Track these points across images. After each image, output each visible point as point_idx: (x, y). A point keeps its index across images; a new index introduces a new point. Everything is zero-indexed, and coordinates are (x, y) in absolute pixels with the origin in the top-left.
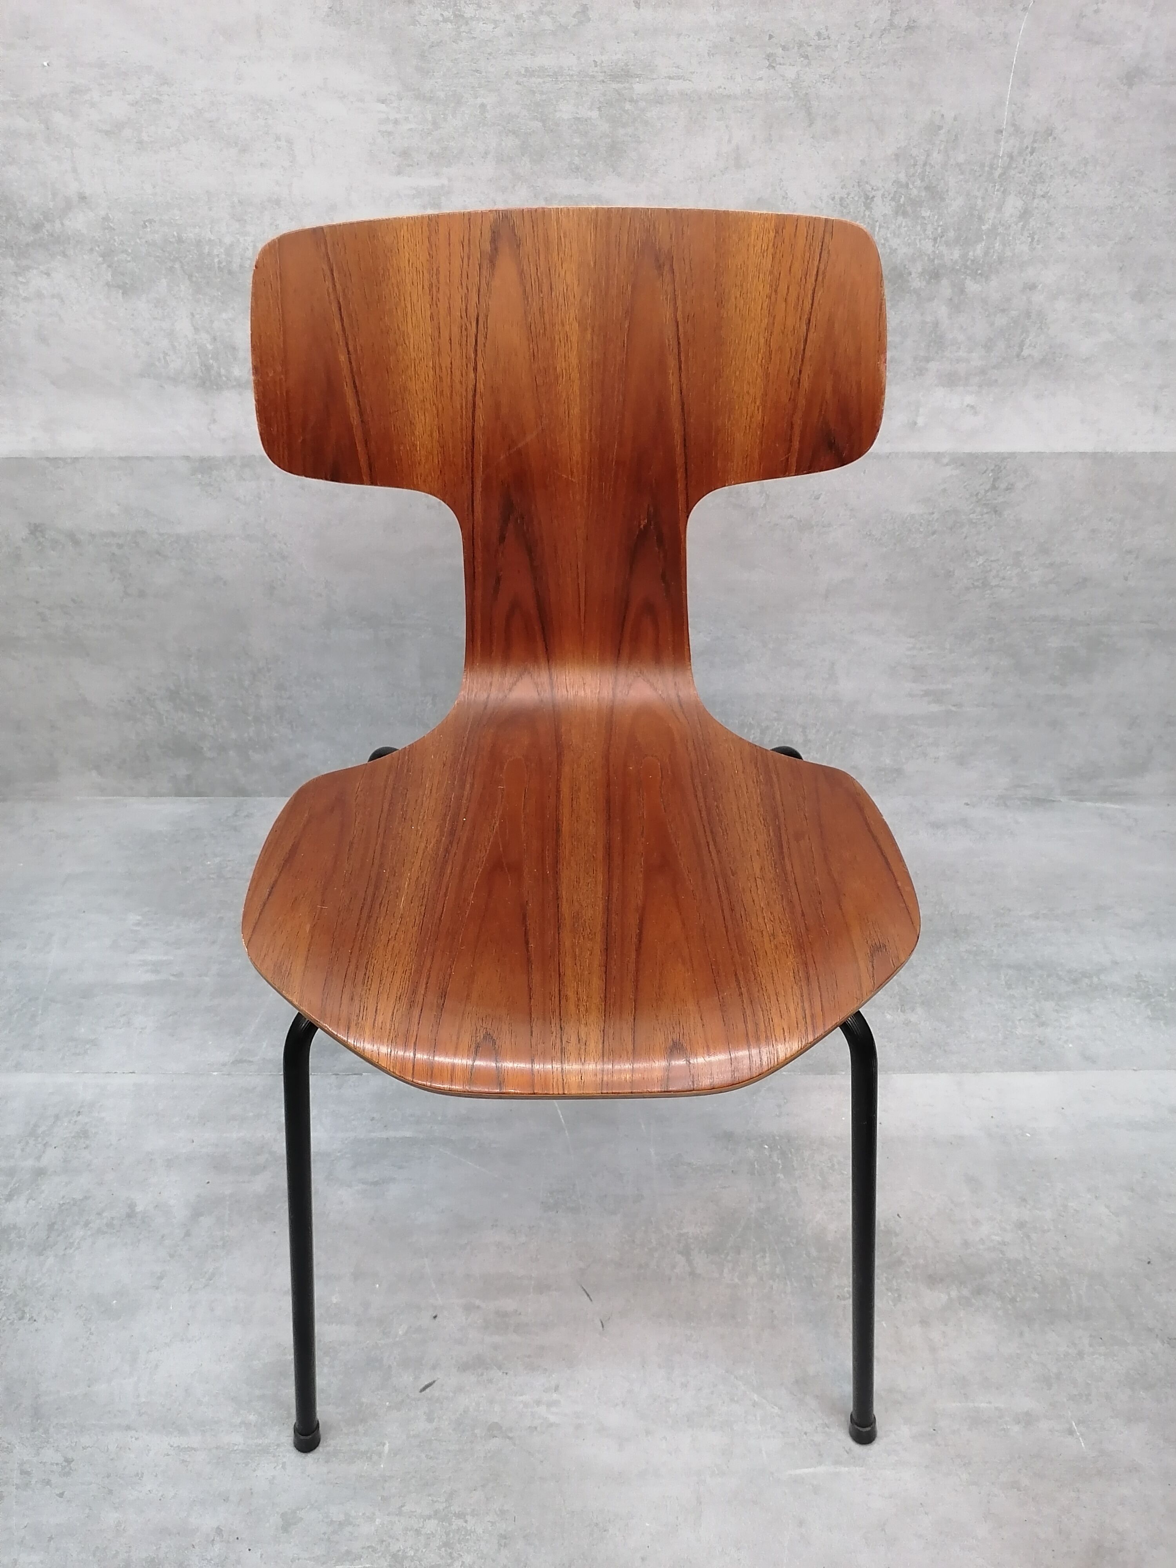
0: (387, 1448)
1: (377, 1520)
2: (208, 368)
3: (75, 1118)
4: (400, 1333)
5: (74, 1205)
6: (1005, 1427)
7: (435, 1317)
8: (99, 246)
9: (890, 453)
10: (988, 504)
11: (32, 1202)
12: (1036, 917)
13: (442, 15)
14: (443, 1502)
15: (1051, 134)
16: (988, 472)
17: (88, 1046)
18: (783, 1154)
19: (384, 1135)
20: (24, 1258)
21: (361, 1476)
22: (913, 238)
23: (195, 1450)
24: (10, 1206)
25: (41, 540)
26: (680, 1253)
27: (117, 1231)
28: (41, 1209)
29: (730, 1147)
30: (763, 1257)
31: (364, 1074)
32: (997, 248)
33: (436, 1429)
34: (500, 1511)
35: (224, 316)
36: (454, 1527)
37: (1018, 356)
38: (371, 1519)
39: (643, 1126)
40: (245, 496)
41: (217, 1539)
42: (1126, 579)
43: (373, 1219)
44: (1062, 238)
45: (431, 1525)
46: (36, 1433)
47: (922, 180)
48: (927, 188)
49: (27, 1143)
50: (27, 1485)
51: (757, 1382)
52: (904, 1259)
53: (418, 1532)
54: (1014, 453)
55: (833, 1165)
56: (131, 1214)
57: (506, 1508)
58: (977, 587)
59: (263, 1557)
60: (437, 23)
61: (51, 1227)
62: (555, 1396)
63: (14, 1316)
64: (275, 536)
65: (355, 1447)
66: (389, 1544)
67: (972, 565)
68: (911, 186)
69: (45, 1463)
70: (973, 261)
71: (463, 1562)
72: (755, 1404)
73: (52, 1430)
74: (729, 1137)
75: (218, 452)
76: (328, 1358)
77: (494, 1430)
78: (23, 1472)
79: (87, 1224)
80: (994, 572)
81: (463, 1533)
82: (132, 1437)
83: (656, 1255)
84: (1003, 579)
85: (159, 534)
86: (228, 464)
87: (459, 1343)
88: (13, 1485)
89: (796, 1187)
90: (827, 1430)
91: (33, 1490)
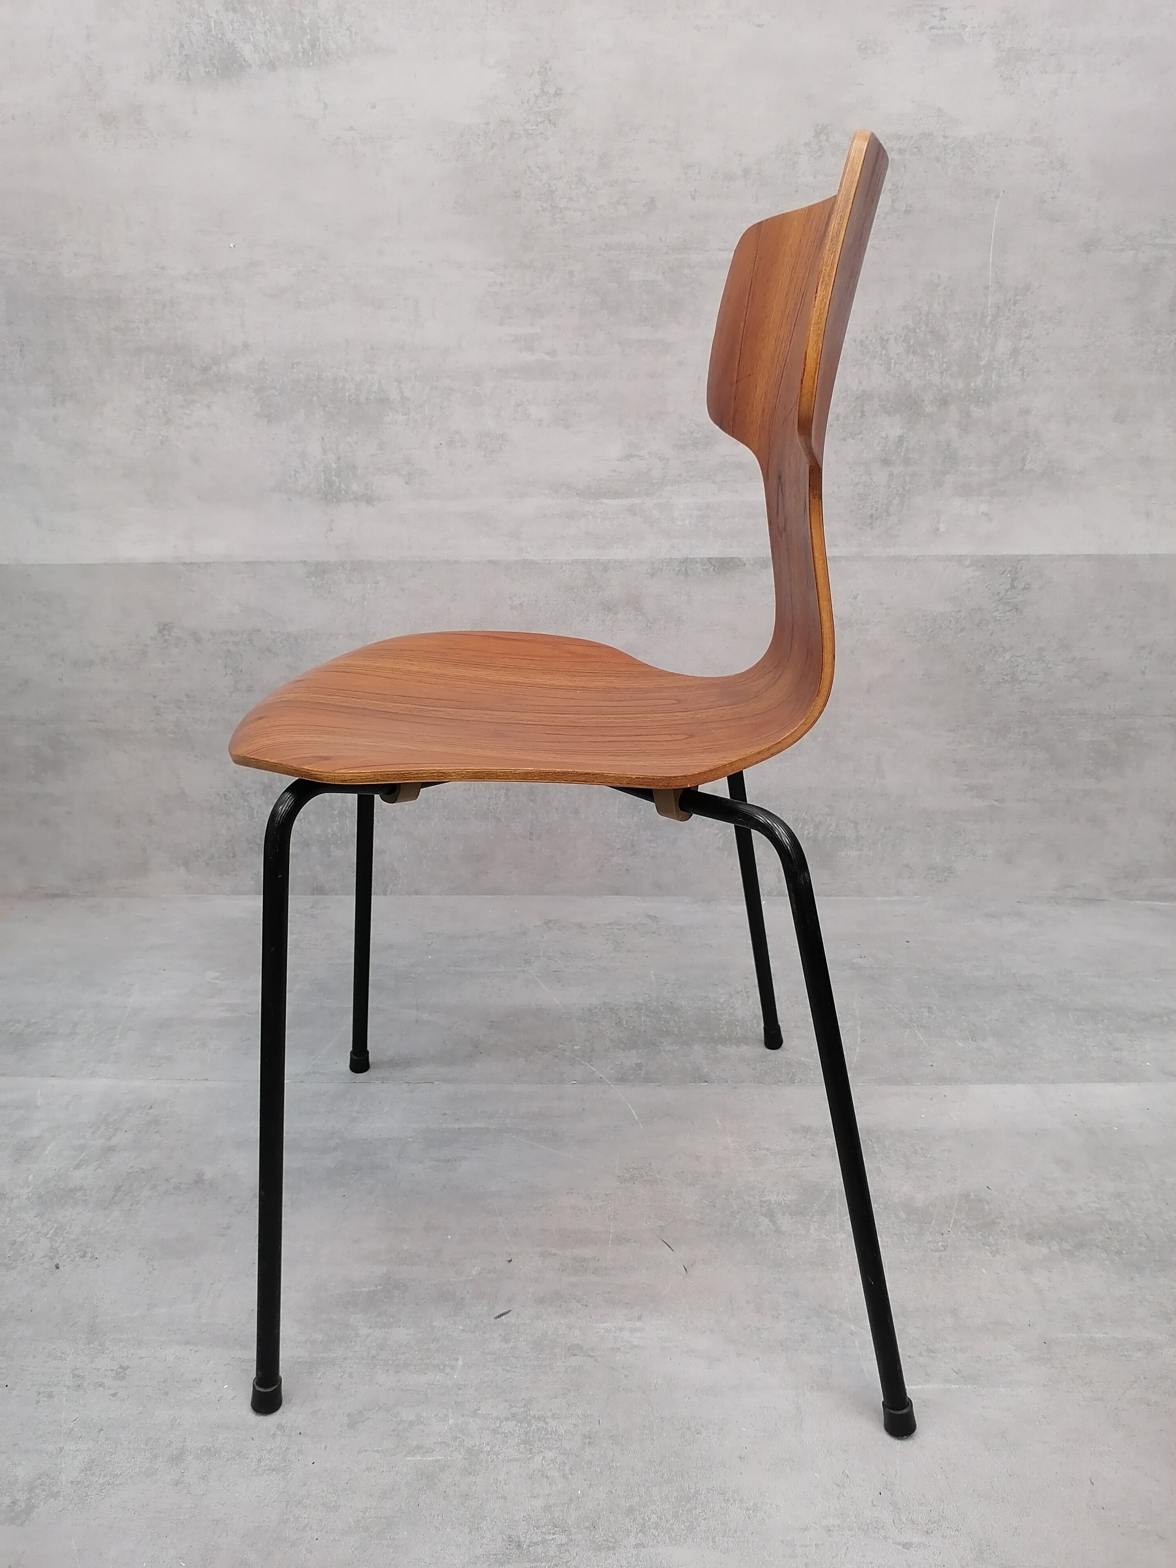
0: (460, 1362)
1: (451, 1420)
2: (330, 484)
3: (147, 1111)
4: (474, 1273)
5: (143, 1173)
6: (1126, 1353)
7: (510, 1261)
8: (253, 384)
9: (918, 556)
10: (1009, 602)
11: (100, 1171)
12: (1097, 976)
13: (542, 206)
14: (521, 1407)
15: (1029, 289)
16: (1005, 574)
17: (163, 1061)
19: (456, 1126)
20: (89, 1211)
21: (433, 1385)
22: (923, 372)
24: (78, 1174)
25: (167, 637)
26: (763, 1215)
27: (186, 1193)
28: (109, 1175)
29: (808, 1137)
31: (436, 1083)
32: (993, 380)
33: (512, 1348)
34: (583, 1415)
35: (349, 439)
36: (534, 1428)
37: (1021, 470)
38: (444, 1419)
39: (718, 1121)
40: (351, 598)
41: (278, 1433)
42: (1143, 673)
43: (445, 1187)
44: (1048, 372)
45: (509, 1426)
46: (91, 1345)
47: (927, 325)
48: (931, 332)
49: (99, 1128)
50: (79, 1387)
51: (853, 1316)
52: (997, 1221)
53: (494, 1431)
54: (1026, 555)
56: (199, 1180)
57: (589, 1412)
58: (1007, 681)
60: (538, 212)
61: (118, 1189)
62: (638, 1324)
65: (426, 1361)
66: (464, 1440)
67: (1000, 660)
68: (918, 331)
69: (98, 1370)
70: (975, 390)
71: (544, 1458)
73: (108, 1343)
75: (332, 557)
76: (398, 1291)
77: (573, 1350)
78: (76, 1376)
79: (154, 1187)
80: (1021, 668)
81: (543, 1433)
82: (191, 1350)
83: (738, 1216)
84: (1030, 673)
85: (271, 632)
86: (340, 568)
87: (536, 1282)
88: (65, 1386)
89: (878, 1167)
90: (932, 1354)
91: (85, 1391)
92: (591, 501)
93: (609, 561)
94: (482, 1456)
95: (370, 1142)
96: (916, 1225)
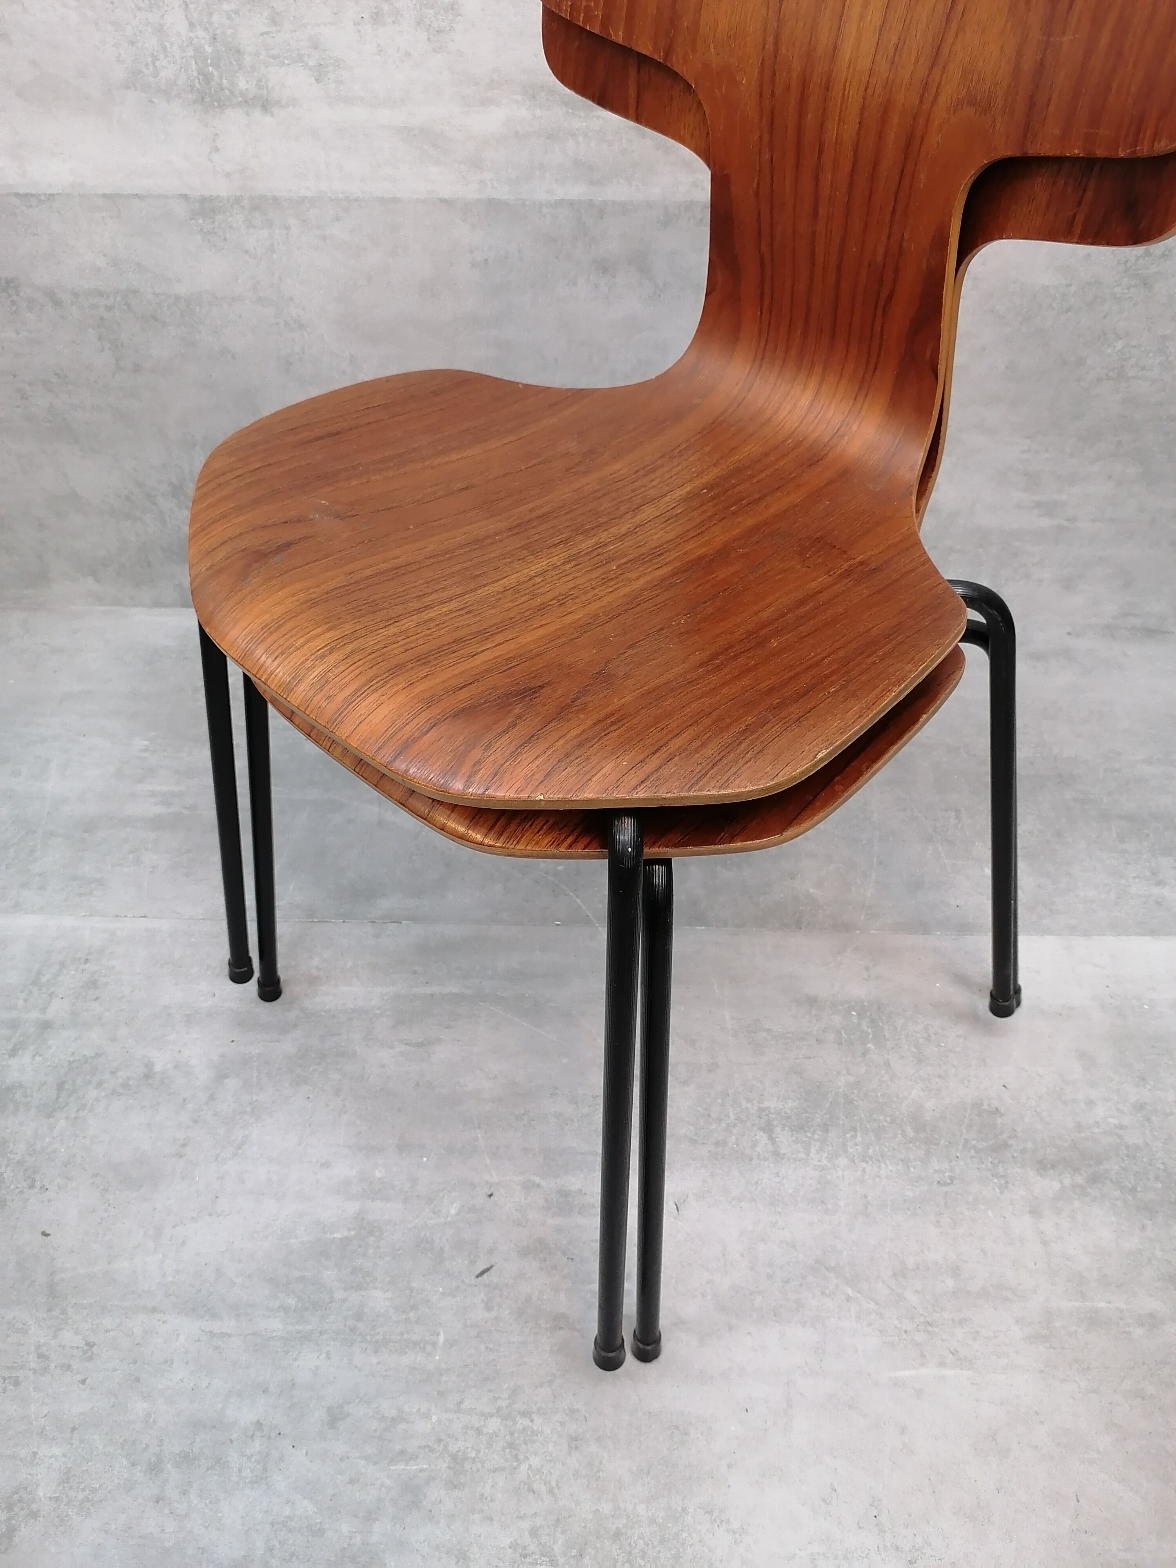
0: (442, 1338)
1: (434, 1417)
2: (208, 79)
3: (82, 967)
4: (453, 1212)
5: (86, 1062)
6: (1127, 1329)
7: (490, 1195)
10: (1138, 274)
11: (38, 1059)
12: (1149, 761)
14: (505, 1399)
17: (93, 886)
18: (873, 1021)
19: (428, 990)
20: (32, 1120)
21: (414, 1368)
23: (230, 1336)
24: (13, 1062)
25: (15, 298)
26: (761, 1129)
27: (135, 1093)
28: (49, 1066)
29: (814, 1013)
30: (854, 1137)
31: (403, 922)
33: (495, 1318)
34: (570, 1410)
36: (518, 1426)
38: (427, 1416)
39: (716, 986)
40: (255, 249)
41: (258, 1433)
43: (418, 1085)
45: (494, 1424)
46: (53, 1313)
49: (31, 992)
50: (46, 1369)
52: (1011, 1142)
53: (479, 1431)
55: (929, 1036)
56: (149, 1074)
57: (575, 1407)
58: (1111, 378)
59: (309, 1454)
61: (61, 1086)
63: (24, 1184)
64: (291, 299)
65: (405, 1336)
66: (448, 1443)
67: (1109, 351)
69: (64, 1347)
71: (530, 1466)
72: (848, 1299)
73: (70, 1311)
74: (812, 1001)
75: (222, 189)
76: (373, 1238)
77: (559, 1321)
78: (40, 1356)
79: (99, 1085)
80: (1133, 361)
81: (529, 1433)
82: (159, 1321)
83: (735, 1131)
84: (1143, 368)
85: (154, 294)
86: (236, 206)
87: (518, 1225)
88: (30, 1370)
89: (888, 1060)
90: (930, 1329)
91: (52, 1376)
92: (582, 114)
93: (605, 203)
94: (467, 1466)
95: (334, 1016)
96: (923, 1147)
